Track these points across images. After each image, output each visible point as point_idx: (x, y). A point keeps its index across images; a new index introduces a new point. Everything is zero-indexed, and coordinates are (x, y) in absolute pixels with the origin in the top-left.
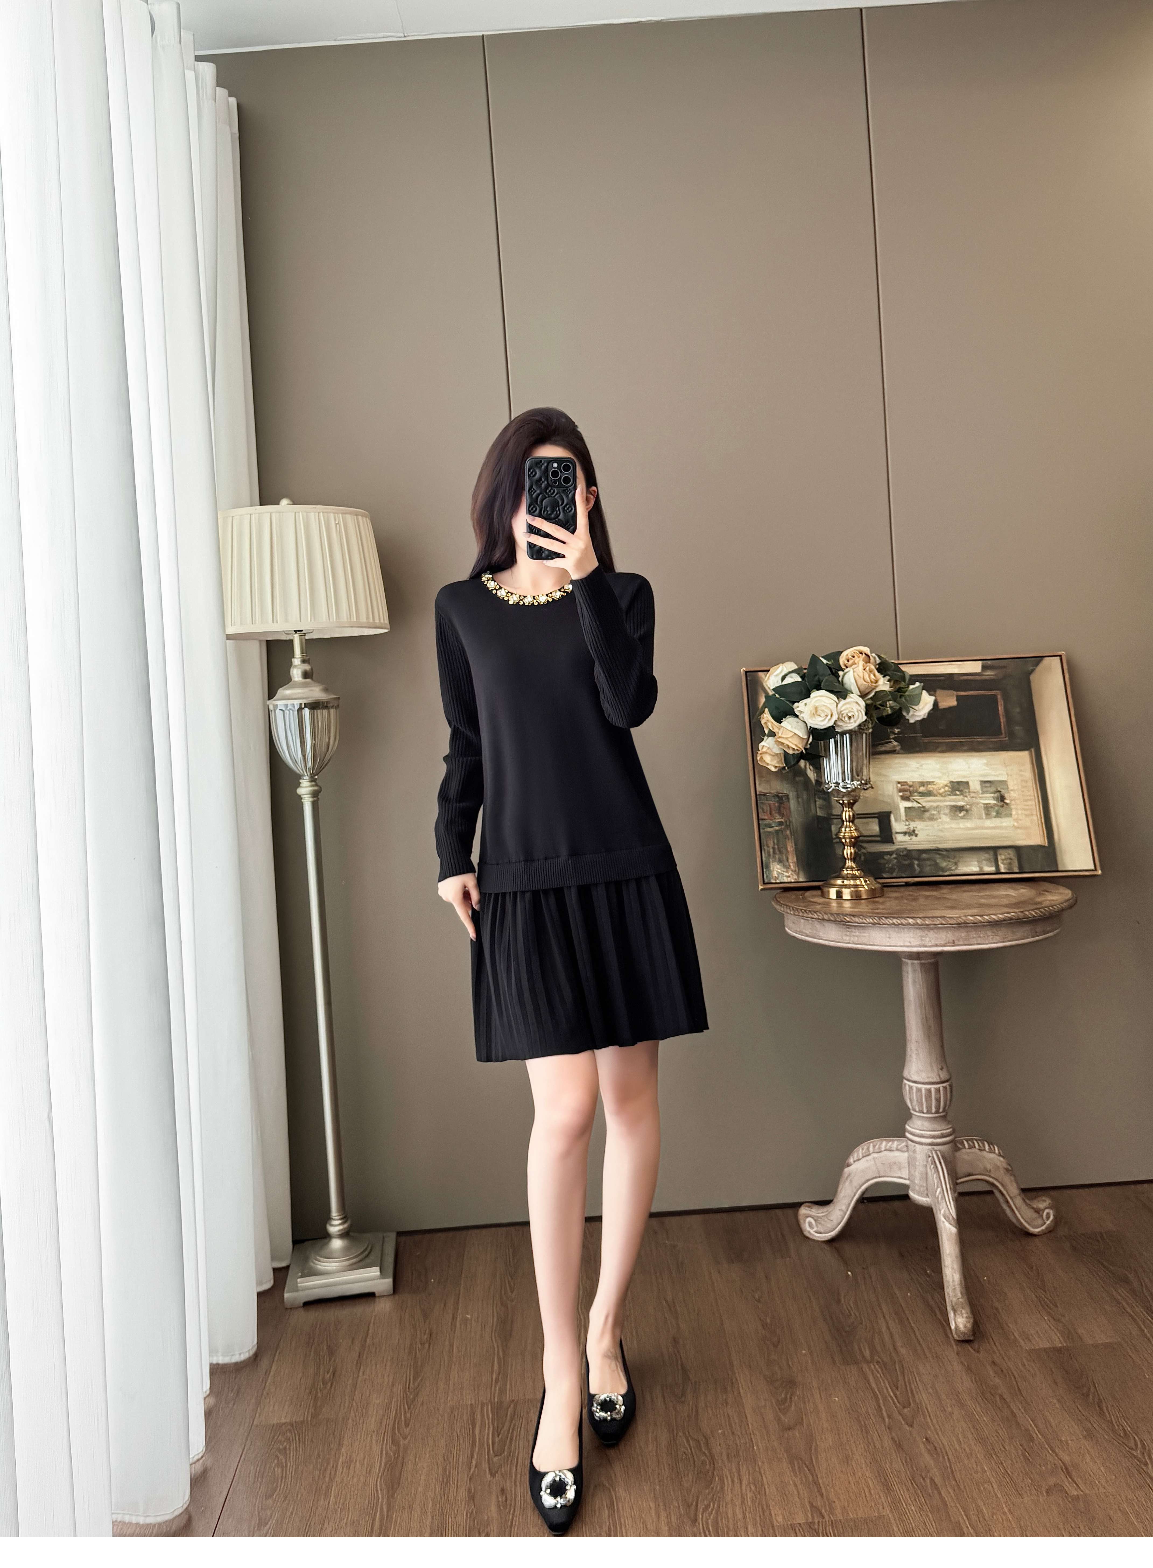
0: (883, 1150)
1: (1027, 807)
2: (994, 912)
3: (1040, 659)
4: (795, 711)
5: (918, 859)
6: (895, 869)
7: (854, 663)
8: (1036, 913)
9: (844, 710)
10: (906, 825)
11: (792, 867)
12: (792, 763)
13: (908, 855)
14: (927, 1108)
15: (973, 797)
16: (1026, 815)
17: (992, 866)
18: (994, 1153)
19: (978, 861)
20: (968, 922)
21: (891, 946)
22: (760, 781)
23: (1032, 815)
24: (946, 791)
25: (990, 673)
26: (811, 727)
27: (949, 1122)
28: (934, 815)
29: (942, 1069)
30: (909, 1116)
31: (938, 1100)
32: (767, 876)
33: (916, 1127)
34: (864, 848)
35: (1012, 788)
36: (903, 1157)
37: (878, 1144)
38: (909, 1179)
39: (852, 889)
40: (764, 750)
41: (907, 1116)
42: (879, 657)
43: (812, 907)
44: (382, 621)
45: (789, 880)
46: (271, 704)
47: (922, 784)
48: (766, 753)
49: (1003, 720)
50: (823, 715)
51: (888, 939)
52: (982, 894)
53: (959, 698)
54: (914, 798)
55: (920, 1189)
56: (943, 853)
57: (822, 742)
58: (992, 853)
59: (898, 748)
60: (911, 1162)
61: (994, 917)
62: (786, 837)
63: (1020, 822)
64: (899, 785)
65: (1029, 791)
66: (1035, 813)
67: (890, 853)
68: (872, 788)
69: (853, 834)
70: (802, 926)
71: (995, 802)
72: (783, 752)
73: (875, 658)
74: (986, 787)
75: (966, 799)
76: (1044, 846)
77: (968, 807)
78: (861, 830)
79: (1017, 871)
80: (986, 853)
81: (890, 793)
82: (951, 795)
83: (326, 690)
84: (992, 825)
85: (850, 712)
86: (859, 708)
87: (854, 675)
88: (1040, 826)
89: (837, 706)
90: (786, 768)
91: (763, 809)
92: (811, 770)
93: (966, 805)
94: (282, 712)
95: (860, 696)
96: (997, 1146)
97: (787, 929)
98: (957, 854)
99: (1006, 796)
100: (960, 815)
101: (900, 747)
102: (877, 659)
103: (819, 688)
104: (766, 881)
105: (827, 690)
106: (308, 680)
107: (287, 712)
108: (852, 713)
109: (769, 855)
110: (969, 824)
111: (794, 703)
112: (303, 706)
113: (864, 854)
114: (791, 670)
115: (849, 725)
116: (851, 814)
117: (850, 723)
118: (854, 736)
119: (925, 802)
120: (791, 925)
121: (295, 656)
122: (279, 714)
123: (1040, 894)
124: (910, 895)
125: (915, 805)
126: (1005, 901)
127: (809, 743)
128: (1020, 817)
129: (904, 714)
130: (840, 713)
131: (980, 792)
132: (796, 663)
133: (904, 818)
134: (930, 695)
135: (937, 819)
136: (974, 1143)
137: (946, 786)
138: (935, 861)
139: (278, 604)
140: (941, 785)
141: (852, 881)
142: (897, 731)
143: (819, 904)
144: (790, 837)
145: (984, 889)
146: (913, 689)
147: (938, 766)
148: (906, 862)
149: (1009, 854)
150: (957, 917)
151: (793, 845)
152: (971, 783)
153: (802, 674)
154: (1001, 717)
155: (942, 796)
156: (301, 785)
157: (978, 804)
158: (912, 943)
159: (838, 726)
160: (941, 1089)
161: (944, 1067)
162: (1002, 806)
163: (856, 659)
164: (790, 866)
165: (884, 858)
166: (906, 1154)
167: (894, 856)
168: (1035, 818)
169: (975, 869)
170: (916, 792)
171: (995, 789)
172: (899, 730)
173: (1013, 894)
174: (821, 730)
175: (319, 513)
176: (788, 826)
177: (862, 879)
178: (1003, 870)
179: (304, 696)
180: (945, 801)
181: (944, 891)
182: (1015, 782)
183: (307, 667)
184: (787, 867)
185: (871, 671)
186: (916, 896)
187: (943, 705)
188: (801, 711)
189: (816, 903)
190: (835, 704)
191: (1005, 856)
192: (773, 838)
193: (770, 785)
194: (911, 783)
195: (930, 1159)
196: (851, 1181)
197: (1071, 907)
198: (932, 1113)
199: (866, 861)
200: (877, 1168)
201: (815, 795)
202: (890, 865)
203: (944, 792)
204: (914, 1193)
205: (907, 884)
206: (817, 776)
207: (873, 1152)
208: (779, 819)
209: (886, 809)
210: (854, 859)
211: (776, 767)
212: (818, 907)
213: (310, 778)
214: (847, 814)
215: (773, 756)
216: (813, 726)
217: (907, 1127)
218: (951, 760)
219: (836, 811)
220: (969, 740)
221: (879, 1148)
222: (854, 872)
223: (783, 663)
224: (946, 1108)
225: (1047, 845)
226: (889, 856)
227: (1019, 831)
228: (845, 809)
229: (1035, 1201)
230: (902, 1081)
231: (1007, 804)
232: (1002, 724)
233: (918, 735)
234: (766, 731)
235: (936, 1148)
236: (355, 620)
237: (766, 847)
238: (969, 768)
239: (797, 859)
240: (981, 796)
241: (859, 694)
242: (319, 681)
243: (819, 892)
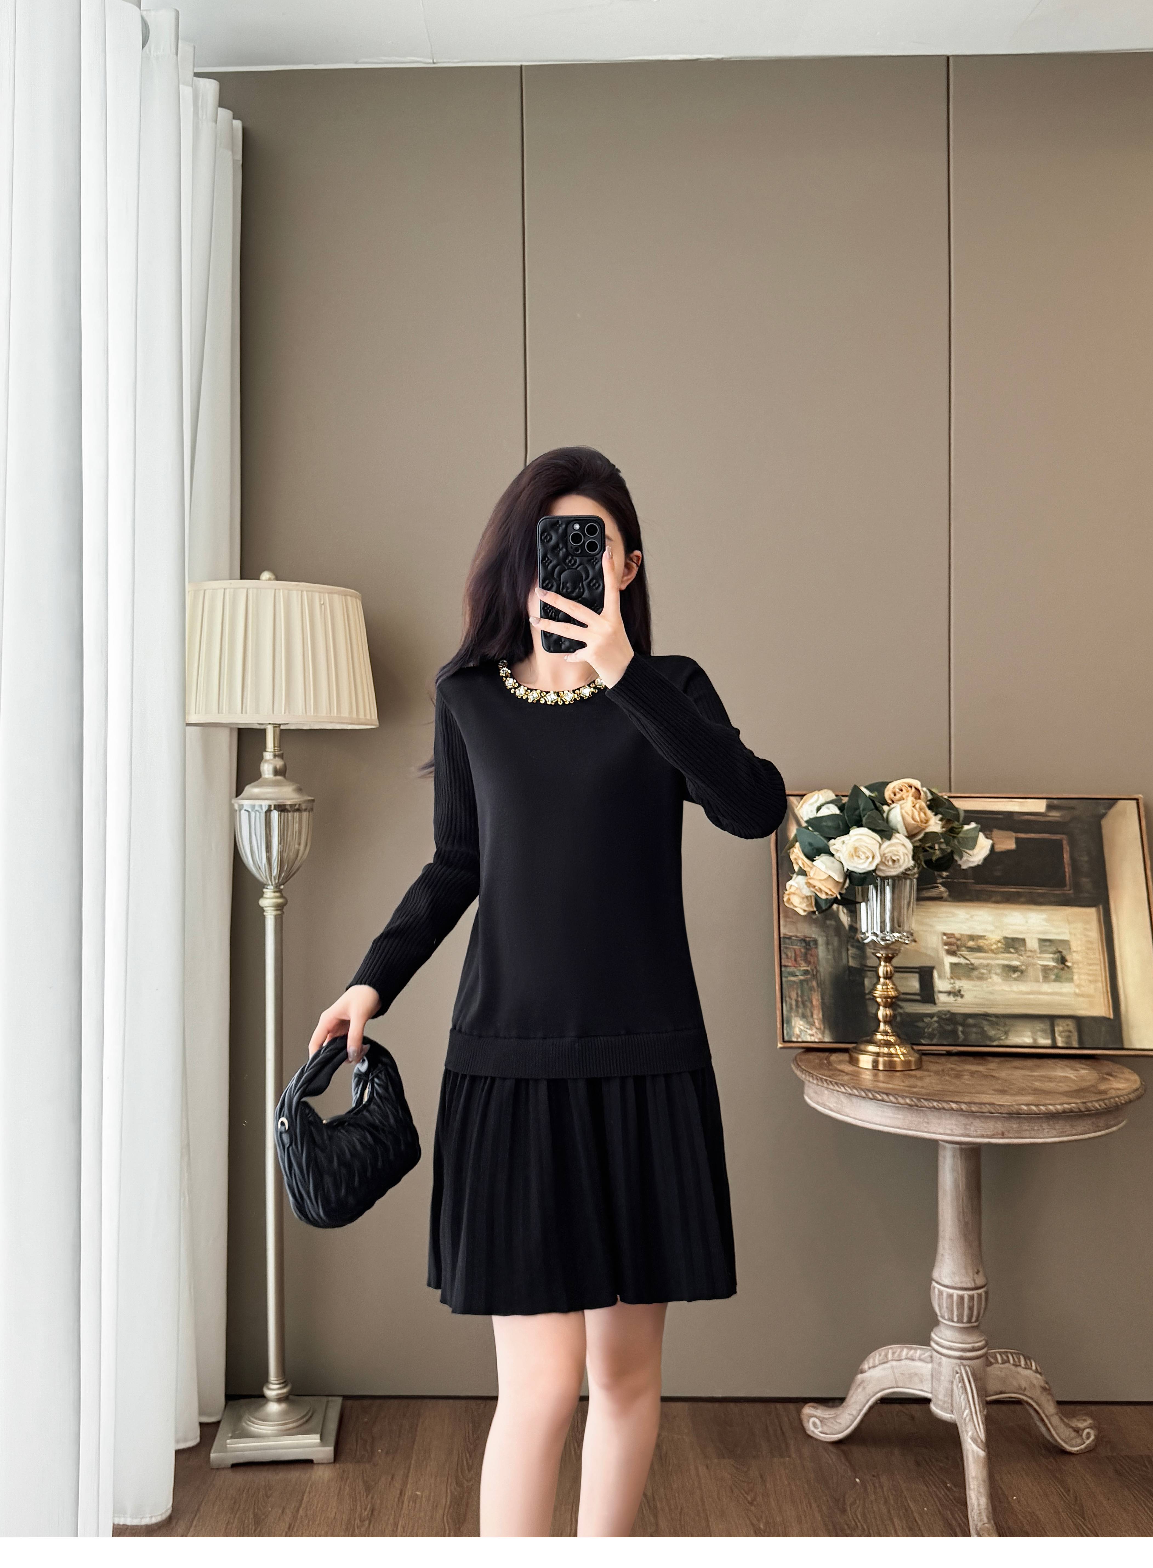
0: (903, 1357)
1: (1091, 972)
2: (1051, 1102)
3: (1112, 802)
4: (832, 850)
5: (962, 1025)
6: (936, 1035)
7: (902, 799)
8: (1100, 1106)
9: (889, 852)
10: (951, 983)
11: (817, 1024)
12: (824, 907)
13: (952, 1019)
14: (958, 1316)
15: (1029, 957)
16: (1090, 981)
17: (1047, 1039)
18: (1031, 1369)
19: (1032, 1032)
20: (1020, 1112)
21: (928, 1132)
22: (786, 921)
23: (1096, 981)
24: (998, 948)
25: (1055, 815)
26: (848, 870)
27: (983, 1333)
28: (983, 974)
29: (978, 1273)
30: (937, 1323)
31: (971, 1309)
32: (787, 1034)
33: (944, 1337)
34: (901, 1008)
35: (1075, 949)
36: (925, 1368)
37: (899, 1350)
38: (931, 1393)
39: (886, 1059)
40: (792, 890)
41: (933, 1322)
42: (932, 793)
43: (839, 1078)
44: (368, 717)
45: (813, 1039)
46: (237, 803)
47: (972, 938)
48: (794, 894)
49: (1068, 869)
50: (863, 856)
51: (925, 1125)
52: (1036, 1074)
53: (1018, 841)
54: (962, 953)
55: (944, 1404)
56: (991, 1019)
57: (860, 888)
58: (1048, 1023)
59: (945, 895)
60: (935, 1376)
61: (1051, 1107)
62: (811, 989)
63: (1083, 989)
64: (945, 938)
65: (1094, 954)
66: (1100, 979)
67: (931, 1016)
68: (915, 941)
69: (890, 993)
70: (825, 1098)
71: (1054, 964)
72: (814, 894)
73: (925, 793)
74: (1045, 946)
75: (1021, 958)
76: (1109, 1019)
77: (1023, 967)
78: (899, 988)
79: (1077, 1046)
80: (1042, 1023)
81: (935, 946)
82: (1003, 953)
83: (299, 790)
84: (1050, 991)
85: (895, 855)
86: (906, 851)
87: (901, 813)
88: (1105, 994)
89: (880, 847)
90: (817, 913)
91: (787, 955)
92: (844, 913)
93: (1021, 966)
94: (247, 813)
95: (908, 837)
96: (1035, 1361)
97: (806, 1098)
98: (1008, 1021)
99: (1068, 957)
100: (1013, 976)
101: (947, 893)
102: (929, 794)
103: (860, 825)
104: (786, 1038)
105: (869, 828)
106: (279, 778)
107: (253, 814)
108: (898, 857)
109: (791, 1008)
110: (1023, 987)
111: (830, 839)
112: (272, 808)
113: (901, 1014)
114: (829, 800)
115: (892, 870)
116: (889, 969)
117: (894, 868)
118: (897, 881)
119: (975, 959)
120: (812, 1094)
121: (267, 750)
122: (244, 815)
123: (1104, 1079)
124: (952, 1069)
125: (962, 961)
126: (1064, 1087)
127: (845, 887)
128: (1083, 983)
129: (956, 858)
130: (883, 856)
131: (1038, 950)
132: (834, 792)
133: (948, 974)
134: (987, 838)
135: (986, 979)
136: (1008, 1357)
137: (999, 942)
138: (982, 1028)
139: (249, 693)
140: (994, 940)
141: (886, 1049)
142: (945, 874)
143: (847, 1074)
144: (816, 988)
145: (1038, 1066)
146: (968, 830)
147: (990, 919)
148: (949, 1028)
149: (1068, 1025)
150: (1007, 1105)
151: (820, 998)
152: (1027, 941)
153: (840, 805)
154: (1066, 866)
155: (995, 953)
156: (265, 896)
157: (1035, 964)
158: (954, 1131)
159: (881, 870)
160: (976, 1296)
161: (981, 1270)
162: (1062, 969)
163: (904, 794)
164: (814, 1022)
165: (923, 1021)
166: (930, 1366)
167: (935, 1019)
168: (1100, 985)
169: (1028, 1040)
170: (965, 947)
171: (1055, 949)
172: (947, 874)
173: (1072, 1076)
174: (859, 873)
175: (302, 591)
176: (814, 977)
177: (897, 1047)
178: (1060, 1044)
179: (273, 796)
180: (998, 959)
181: (992, 1066)
182: (1079, 942)
183: (279, 763)
184: (812, 1024)
185: (921, 809)
186: (961, 1071)
187: (1000, 847)
188: (838, 850)
189: (843, 1072)
190: (878, 845)
191: (1063, 1027)
192: (797, 988)
193: (797, 929)
194: (958, 936)
195: (958, 1375)
196: (864, 1388)
197: (1139, 1098)
198: (962, 1322)
199: (902, 1023)
200: (895, 1379)
201: (848, 942)
202: (930, 1030)
203: (996, 949)
204: (936, 1408)
205: (949, 1054)
206: (852, 920)
207: (892, 1360)
208: (804, 967)
209: (928, 963)
210: (888, 1021)
211: (805, 911)
212: (846, 1078)
213: (276, 887)
214: (885, 969)
215: (803, 898)
216: (851, 869)
217: (933, 1335)
218: (1006, 912)
219: (871, 962)
220: (1028, 890)
221: (899, 1355)
222: (889, 1038)
223: (819, 790)
224: (980, 1318)
225: (1112, 1017)
226: (929, 1019)
227: (1081, 999)
228: (883, 963)
229: (1075, 1420)
230: (931, 1283)
231: (1068, 967)
232: (1067, 875)
233: (969, 881)
234: (796, 868)
235: (965, 1362)
236: (335, 715)
237: (787, 999)
238: (1027, 922)
239: (823, 1016)
240: (1038, 955)
241: (906, 834)
242: (292, 780)
243: (846, 1057)
